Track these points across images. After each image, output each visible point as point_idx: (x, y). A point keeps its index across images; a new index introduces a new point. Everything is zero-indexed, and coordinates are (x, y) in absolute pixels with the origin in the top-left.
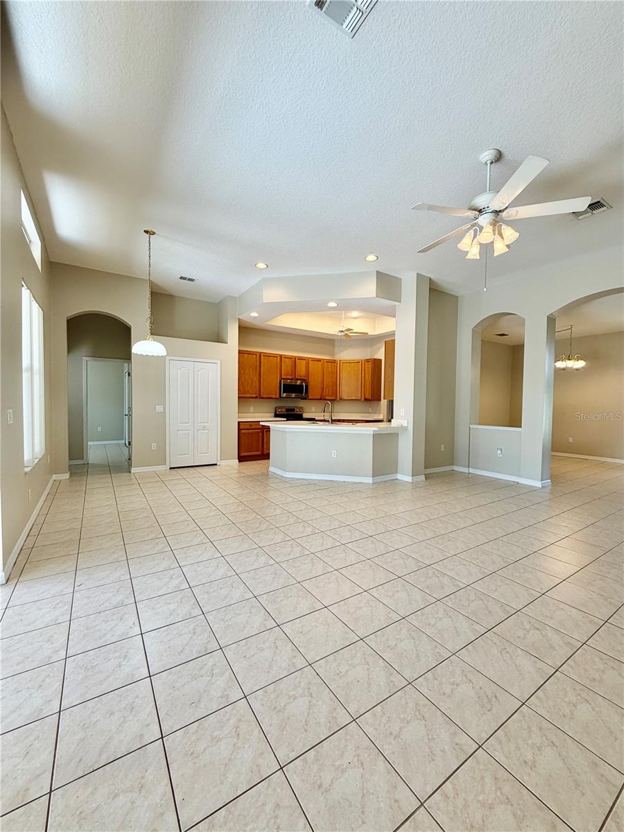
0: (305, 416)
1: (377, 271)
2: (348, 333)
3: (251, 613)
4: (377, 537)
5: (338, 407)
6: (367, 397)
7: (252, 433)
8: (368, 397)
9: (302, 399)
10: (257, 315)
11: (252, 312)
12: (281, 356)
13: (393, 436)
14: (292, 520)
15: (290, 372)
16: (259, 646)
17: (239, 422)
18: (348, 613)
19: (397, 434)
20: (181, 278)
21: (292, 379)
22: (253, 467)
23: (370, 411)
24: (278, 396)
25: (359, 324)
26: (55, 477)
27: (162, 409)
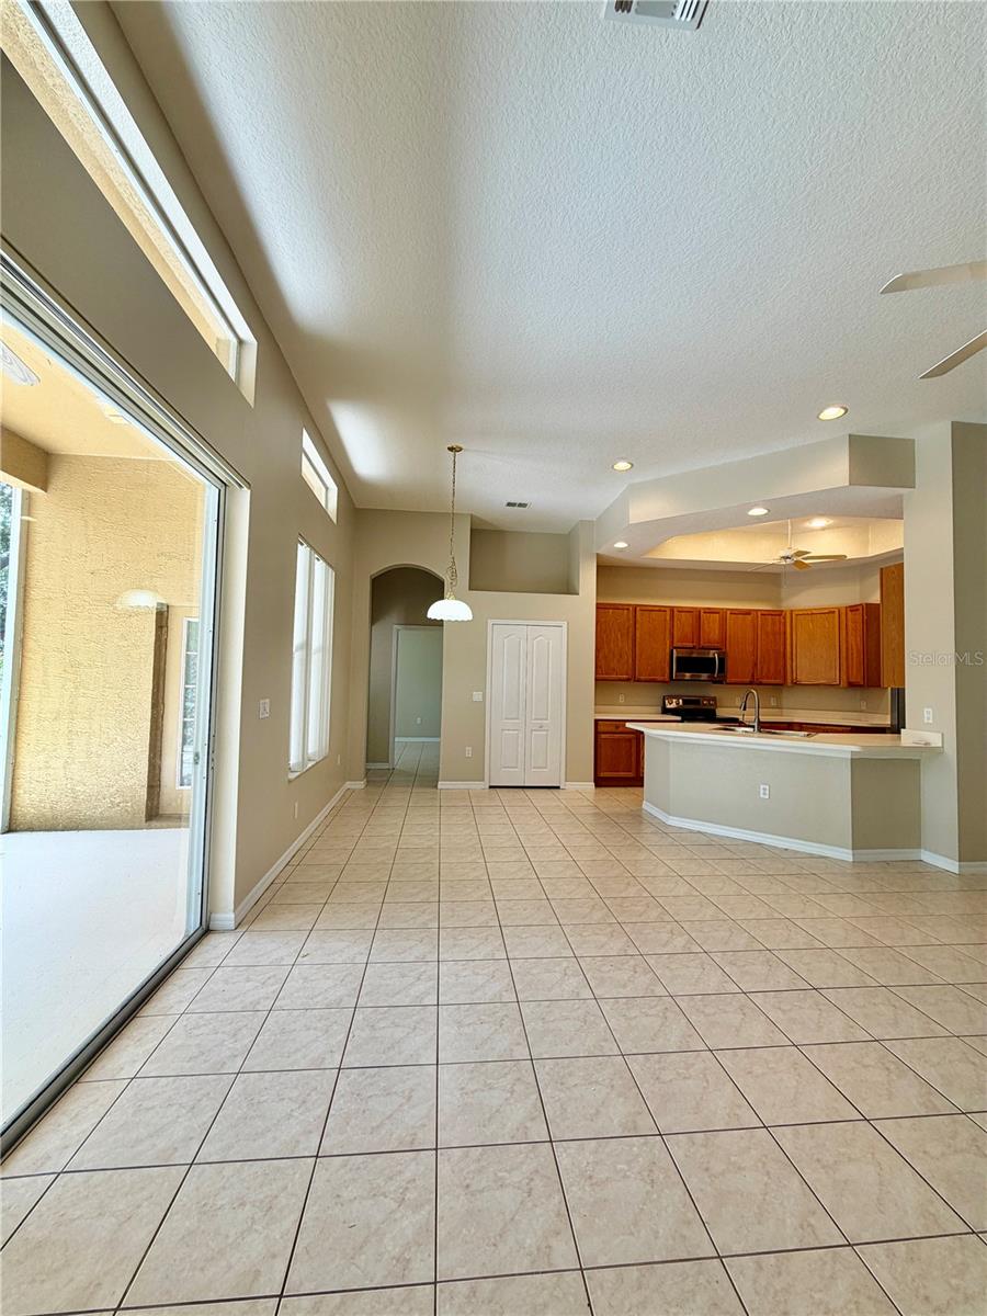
0: (721, 712)
1: (850, 436)
2: (800, 559)
3: (512, 1092)
4: (830, 994)
5: (789, 697)
6: (852, 680)
7: (619, 739)
8: (857, 677)
9: (715, 682)
10: (626, 545)
11: (617, 541)
12: (672, 609)
13: (909, 766)
14: (654, 914)
15: (690, 636)
16: (500, 1174)
17: (596, 721)
18: (707, 1169)
19: (917, 763)
20: (509, 504)
21: (694, 648)
22: (619, 797)
23: (864, 708)
24: (667, 678)
25: (825, 540)
26: (348, 784)
27: (481, 697)
